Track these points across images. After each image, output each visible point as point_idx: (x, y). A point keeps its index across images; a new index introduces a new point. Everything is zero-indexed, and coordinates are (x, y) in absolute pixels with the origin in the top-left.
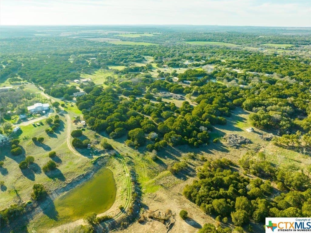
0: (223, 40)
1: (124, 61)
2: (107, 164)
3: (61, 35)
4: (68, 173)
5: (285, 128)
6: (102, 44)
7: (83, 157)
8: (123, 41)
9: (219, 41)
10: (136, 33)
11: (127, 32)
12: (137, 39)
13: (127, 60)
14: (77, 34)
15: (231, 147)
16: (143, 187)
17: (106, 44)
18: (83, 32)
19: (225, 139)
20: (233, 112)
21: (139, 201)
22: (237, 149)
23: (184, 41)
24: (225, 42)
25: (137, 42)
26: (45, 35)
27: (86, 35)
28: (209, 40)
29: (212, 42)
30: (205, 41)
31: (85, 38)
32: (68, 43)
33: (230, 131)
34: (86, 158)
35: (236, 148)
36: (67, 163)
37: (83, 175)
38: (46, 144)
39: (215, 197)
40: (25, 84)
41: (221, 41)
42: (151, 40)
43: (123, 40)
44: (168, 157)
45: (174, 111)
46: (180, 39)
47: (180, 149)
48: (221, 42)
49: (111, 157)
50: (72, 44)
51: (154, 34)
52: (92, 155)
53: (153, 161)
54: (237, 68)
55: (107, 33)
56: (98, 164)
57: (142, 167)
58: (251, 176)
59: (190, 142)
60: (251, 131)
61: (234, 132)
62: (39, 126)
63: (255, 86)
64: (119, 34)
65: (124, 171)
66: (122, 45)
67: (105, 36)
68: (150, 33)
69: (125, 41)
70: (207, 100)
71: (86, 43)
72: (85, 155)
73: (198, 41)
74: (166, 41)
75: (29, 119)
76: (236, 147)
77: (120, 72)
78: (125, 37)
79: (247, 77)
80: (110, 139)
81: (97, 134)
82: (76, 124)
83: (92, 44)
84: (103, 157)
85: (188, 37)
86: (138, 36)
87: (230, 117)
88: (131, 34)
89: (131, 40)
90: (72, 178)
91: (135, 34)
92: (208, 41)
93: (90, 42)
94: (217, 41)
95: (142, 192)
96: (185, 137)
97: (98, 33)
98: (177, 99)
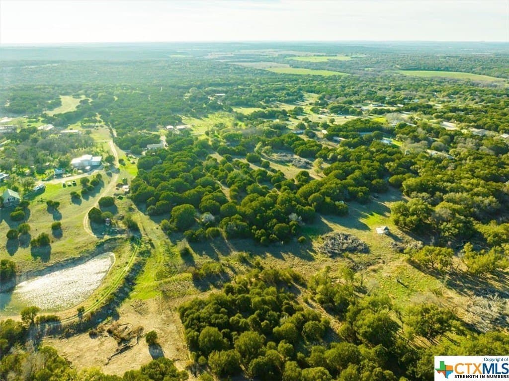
0: (473, 70)
1: (264, 100)
2: (115, 250)
3: (206, 57)
4: (58, 253)
5: (447, 234)
6: (256, 72)
7: (93, 235)
8: (294, 67)
9: (464, 70)
10: (324, 54)
11: (309, 53)
12: (319, 64)
13: (271, 99)
14: (232, 55)
15: (322, 253)
16: (135, 290)
17: (262, 72)
18: (243, 52)
19: (323, 239)
20: (377, 197)
21: (114, 307)
22: (330, 259)
23: (400, 69)
24: (475, 73)
25: (316, 69)
26: (184, 56)
27: (243, 58)
28: (447, 69)
29: (450, 72)
30: (439, 69)
31: (238, 62)
32: (206, 69)
33: (342, 228)
34: (94, 237)
35: (330, 257)
36: (67, 239)
37: (73, 259)
38: (60, 212)
39: (215, 323)
40: (99, 128)
41: (470, 70)
42: (341, 67)
43: (296, 66)
44: (207, 254)
45: (273, 184)
46: (392, 66)
47: (234, 244)
48: (469, 72)
49: (126, 240)
50: (211, 71)
51: (353, 56)
52: (104, 235)
53: (179, 256)
54: (452, 120)
55: (276, 55)
56: (103, 248)
57: (159, 261)
58: (314, 304)
59: (256, 236)
60: (382, 232)
61: (350, 230)
62: (70, 186)
63: (460, 154)
64: (295, 56)
65: (127, 263)
66: (286, 74)
67: (272, 60)
68: (347, 56)
69: (298, 67)
70: (341, 171)
71: (232, 71)
72: (95, 233)
73: (424, 69)
74: (366, 69)
75: (65, 176)
76: (329, 255)
77: (246, 117)
78: (302, 61)
79: (455, 138)
80: (146, 215)
81: (134, 206)
82: (117, 189)
83: (240, 72)
84: (115, 239)
85: (410, 62)
86: (324, 59)
87: (364, 204)
88: (314, 56)
89: (308, 66)
90: (58, 260)
91: (323, 56)
92: (444, 70)
93: (239, 68)
94: (461, 71)
95: (129, 296)
96: (254, 227)
97: (265, 54)
98: (296, 166)
